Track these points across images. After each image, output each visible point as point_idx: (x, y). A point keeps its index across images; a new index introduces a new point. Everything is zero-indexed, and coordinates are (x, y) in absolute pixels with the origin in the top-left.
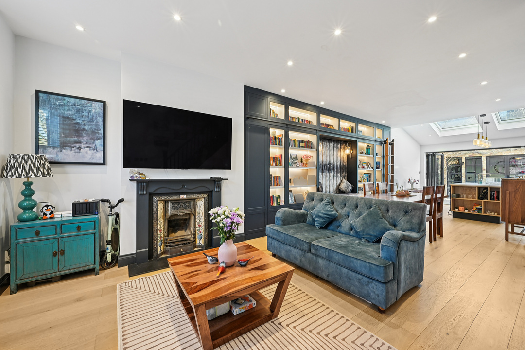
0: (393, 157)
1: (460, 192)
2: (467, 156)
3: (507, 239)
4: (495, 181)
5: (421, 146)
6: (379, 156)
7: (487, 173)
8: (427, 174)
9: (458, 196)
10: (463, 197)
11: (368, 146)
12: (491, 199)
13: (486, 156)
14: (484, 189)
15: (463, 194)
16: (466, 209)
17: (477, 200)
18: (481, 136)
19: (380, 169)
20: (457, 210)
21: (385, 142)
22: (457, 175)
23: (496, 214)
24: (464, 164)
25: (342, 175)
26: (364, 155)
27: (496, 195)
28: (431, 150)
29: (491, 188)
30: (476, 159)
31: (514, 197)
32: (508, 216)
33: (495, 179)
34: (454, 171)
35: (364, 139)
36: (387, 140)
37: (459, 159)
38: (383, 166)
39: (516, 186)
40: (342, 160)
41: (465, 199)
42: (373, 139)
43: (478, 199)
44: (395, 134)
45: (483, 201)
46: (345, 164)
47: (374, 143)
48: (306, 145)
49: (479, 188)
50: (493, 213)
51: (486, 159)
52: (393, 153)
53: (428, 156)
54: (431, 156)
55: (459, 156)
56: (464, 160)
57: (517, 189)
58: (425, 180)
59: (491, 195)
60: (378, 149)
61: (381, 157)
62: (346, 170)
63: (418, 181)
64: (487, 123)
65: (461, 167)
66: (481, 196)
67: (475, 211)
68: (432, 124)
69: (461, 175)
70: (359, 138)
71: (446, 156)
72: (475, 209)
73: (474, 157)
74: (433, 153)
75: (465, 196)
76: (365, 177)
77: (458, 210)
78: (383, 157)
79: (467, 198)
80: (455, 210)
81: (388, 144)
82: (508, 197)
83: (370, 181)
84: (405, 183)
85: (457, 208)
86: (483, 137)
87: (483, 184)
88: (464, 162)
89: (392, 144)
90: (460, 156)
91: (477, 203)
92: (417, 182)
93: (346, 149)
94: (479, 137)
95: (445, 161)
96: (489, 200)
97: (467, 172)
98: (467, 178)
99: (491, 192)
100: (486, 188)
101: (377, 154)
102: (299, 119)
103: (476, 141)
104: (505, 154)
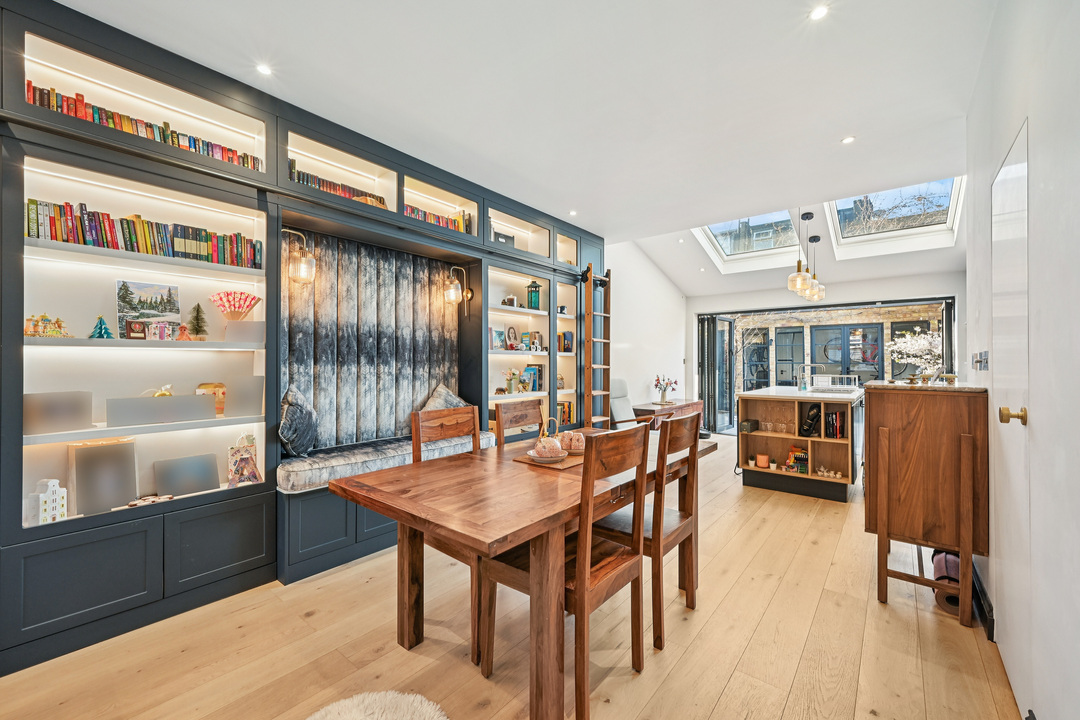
0: (607, 320)
1: (758, 414)
2: (779, 325)
3: (883, 598)
4: (834, 382)
5: (688, 299)
6: (570, 314)
7: (812, 362)
8: (701, 365)
9: (756, 426)
10: (766, 430)
11: (534, 286)
12: (827, 435)
13: (811, 327)
14: (812, 409)
15: (765, 420)
16: (773, 462)
17: (797, 437)
18: (803, 269)
19: (573, 354)
20: (752, 463)
21: (584, 277)
22: (762, 365)
23: (839, 475)
24: (774, 343)
25: (437, 371)
26: (515, 308)
27: (838, 424)
28: (708, 309)
29: (828, 405)
30: (794, 333)
31: (903, 451)
32: (885, 518)
33: (833, 379)
34: (755, 358)
35: (514, 259)
36: (589, 269)
37: (765, 332)
38: (580, 344)
39: (908, 413)
40: (436, 323)
41: (770, 434)
42: (549, 263)
43: (800, 434)
44: (617, 258)
45: (810, 439)
46: (452, 334)
47: (550, 276)
48: (216, 248)
49: (802, 404)
50: (832, 474)
51: (811, 331)
52: (607, 309)
53: (701, 321)
54: (707, 322)
55: (763, 326)
56: (772, 335)
57: (909, 423)
58: (696, 378)
59: (827, 423)
60: (564, 293)
61: (573, 317)
62: (455, 356)
63: (676, 383)
64: (815, 239)
65: (767, 349)
66: (806, 427)
67: (792, 467)
68: (697, 232)
69: (768, 367)
70: (491, 253)
71: (741, 324)
72: (791, 462)
73: (791, 327)
74: (711, 315)
75: (769, 425)
76: (526, 377)
77: (756, 465)
78: (580, 318)
79: (775, 431)
80: (747, 463)
81: (592, 283)
82: (886, 451)
83: (540, 388)
84: (648, 387)
85: (752, 459)
86: (807, 270)
87: (807, 394)
88: (774, 339)
89: (605, 284)
90: (767, 326)
91: (798, 446)
92: (674, 386)
93: (448, 288)
94: (799, 270)
95: (737, 336)
96: (823, 439)
97: (778, 361)
98: (779, 372)
99: (827, 415)
100: (816, 405)
101: (562, 308)
102: (164, 131)
103: (794, 281)
104: (843, 323)
